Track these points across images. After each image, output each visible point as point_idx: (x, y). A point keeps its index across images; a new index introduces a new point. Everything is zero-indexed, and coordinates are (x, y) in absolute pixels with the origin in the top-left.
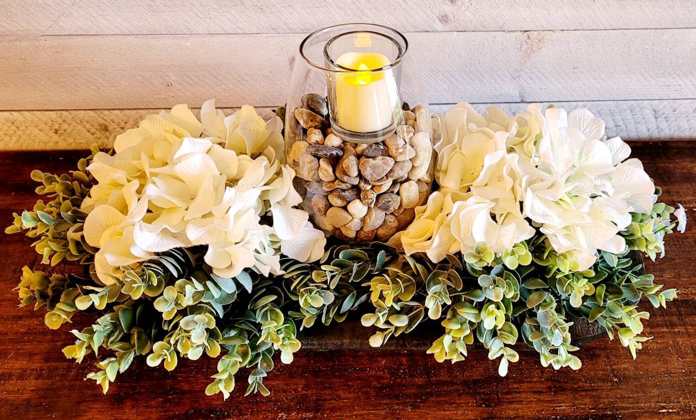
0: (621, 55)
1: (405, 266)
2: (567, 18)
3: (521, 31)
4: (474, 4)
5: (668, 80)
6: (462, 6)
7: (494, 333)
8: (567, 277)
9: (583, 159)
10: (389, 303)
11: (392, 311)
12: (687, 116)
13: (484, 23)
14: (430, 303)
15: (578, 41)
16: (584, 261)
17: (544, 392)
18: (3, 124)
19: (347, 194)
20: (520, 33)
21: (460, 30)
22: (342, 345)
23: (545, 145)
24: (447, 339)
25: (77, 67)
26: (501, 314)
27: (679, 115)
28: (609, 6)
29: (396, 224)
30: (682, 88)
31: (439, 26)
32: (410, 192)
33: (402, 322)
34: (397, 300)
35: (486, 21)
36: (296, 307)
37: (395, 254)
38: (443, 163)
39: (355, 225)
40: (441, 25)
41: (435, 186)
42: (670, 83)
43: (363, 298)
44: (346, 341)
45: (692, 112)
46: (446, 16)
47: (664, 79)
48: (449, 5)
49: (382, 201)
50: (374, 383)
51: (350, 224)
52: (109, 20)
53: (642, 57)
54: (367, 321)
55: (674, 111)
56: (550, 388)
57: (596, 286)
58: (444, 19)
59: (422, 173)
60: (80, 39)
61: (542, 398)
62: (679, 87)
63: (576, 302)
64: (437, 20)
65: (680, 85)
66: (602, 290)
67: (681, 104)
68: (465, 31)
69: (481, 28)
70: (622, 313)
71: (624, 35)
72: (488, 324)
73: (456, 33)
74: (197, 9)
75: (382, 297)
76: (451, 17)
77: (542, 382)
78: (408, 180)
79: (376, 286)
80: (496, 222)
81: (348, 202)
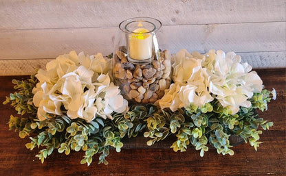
1: (161, 113)
3: (205, 24)
6: (181, 14)
7: (198, 140)
8: (227, 117)
9: (233, 71)
10: (155, 127)
11: (156, 131)
12: (274, 59)
13: (190, 21)
14: (172, 127)
16: (234, 110)
17: (218, 166)
19: (138, 84)
21: (180, 24)
22: (136, 146)
23: (217, 64)
24: (179, 142)
26: (201, 132)
29: (157, 97)
32: (163, 83)
33: (160, 135)
34: (158, 126)
36: (117, 130)
37: (157, 109)
38: (176, 72)
39: (141, 97)
40: (172, 22)
41: (172, 82)
42: (267, 45)
43: (144, 126)
44: (137, 144)
46: (175, 19)
48: (175, 14)
49: (151, 87)
50: (149, 162)
51: (139, 96)
54: (146, 135)
55: (269, 57)
56: (221, 164)
57: (239, 121)
59: (167, 76)
63: (231, 127)
64: (171, 20)
65: (271, 46)
66: (242, 123)
67: (271, 54)
68: (182, 25)
69: (188, 24)
70: (250, 132)
72: (195, 135)
73: (178, 26)
75: (152, 126)
76: (177, 19)
78: (162, 78)
79: (150, 121)
80: (198, 95)
81: (138, 87)
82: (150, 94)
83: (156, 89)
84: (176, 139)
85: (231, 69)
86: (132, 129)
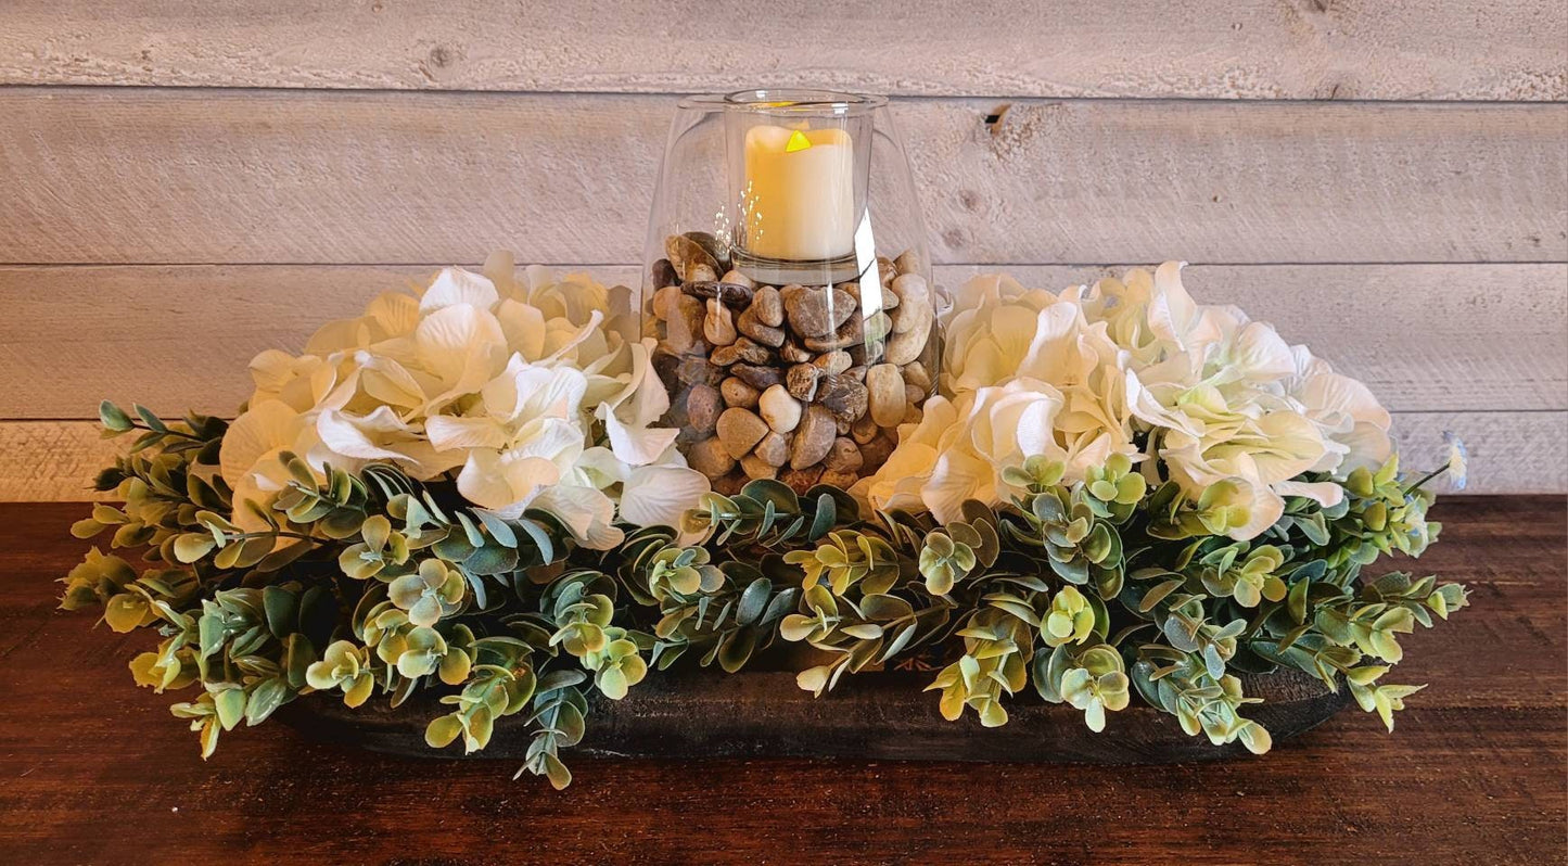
0: (1290, 317)
2: (1183, 238)
3: (1099, 265)
4: (1009, 210)
5: (1386, 370)
6: (987, 213)
7: (1073, 654)
9: (1238, 361)
12: (1431, 450)
13: (1030, 247)
14: (928, 568)
15: (1206, 288)
16: (1258, 511)
17: (1191, 845)
18: (119, 447)
19: (758, 372)
20: (1096, 269)
21: (983, 262)
22: (737, 709)
24: (968, 665)
25: (272, 329)
26: (1089, 616)
27: (1415, 447)
28: (1260, 215)
29: (857, 460)
30: (1415, 389)
31: (945, 253)
33: (870, 632)
35: (1031, 244)
36: (640, 587)
37: (849, 514)
39: (774, 449)
40: (948, 250)
42: (1391, 376)
43: (788, 591)
45: (1441, 441)
46: (957, 233)
47: (1376, 369)
48: (961, 211)
49: (830, 391)
50: (807, 825)
51: (764, 445)
52: (341, 234)
53: (1331, 322)
54: (793, 631)
55: (1405, 437)
56: (1203, 839)
57: (1287, 581)
58: (954, 238)
59: (913, 345)
60: (285, 272)
61: (1186, 853)
62: (1407, 385)
63: (1246, 598)
64: (941, 240)
65: (1410, 382)
67: (1417, 423)
68: (993, 264)
69: (1023, 259)
71: (1293, 276)
72: (1058, 626)
73: (976, 267)
74: (503, 214)
76: (967, 235)
77: (1183, 829)
78: (883, 363)
80: (1067, 450)
81: (761, 391)
82: (822, 435)
83: (855, 409)
84: (957, 649)
85: (1232, 352)
86: (720, 600)
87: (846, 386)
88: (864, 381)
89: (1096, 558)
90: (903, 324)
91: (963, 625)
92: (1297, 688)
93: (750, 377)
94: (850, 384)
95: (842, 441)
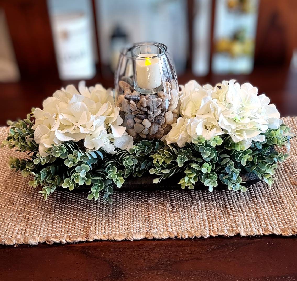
7: (207, 175)
8: (239, 153)
10: (161, 164)
11: (162, 168)
14: (178, 161)
19: (142, 116)
24: (186, 179)
26: (210, 167)
29: (163, 132)
32: (169, 116)
33: (167, 172)
34: (164, 163)
38: (184, 106)
39: (146, 131)
41: (180, 115)
43: (150, 163)
49: (157, 119)
51: (144, 131)
54: (152, 172)
59: (174, 108)
63: (244, 163)
75: (158, 161)
78: (168, 110)
80: (207, 130)
81: (143, 120)
82: (156, 128)
83: (163, 122)
84: (184, 175)
86: (137, 165)
87: (160, 118)
88: (164, 116)
89: (212, 157)
90: (172, 103)
91: (185, 170)
92: (254, 177)
93: (140, 117)
94: (161, 118)
95: (160, 128)
